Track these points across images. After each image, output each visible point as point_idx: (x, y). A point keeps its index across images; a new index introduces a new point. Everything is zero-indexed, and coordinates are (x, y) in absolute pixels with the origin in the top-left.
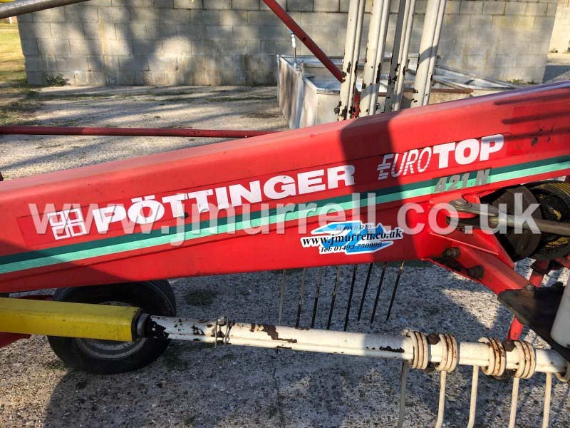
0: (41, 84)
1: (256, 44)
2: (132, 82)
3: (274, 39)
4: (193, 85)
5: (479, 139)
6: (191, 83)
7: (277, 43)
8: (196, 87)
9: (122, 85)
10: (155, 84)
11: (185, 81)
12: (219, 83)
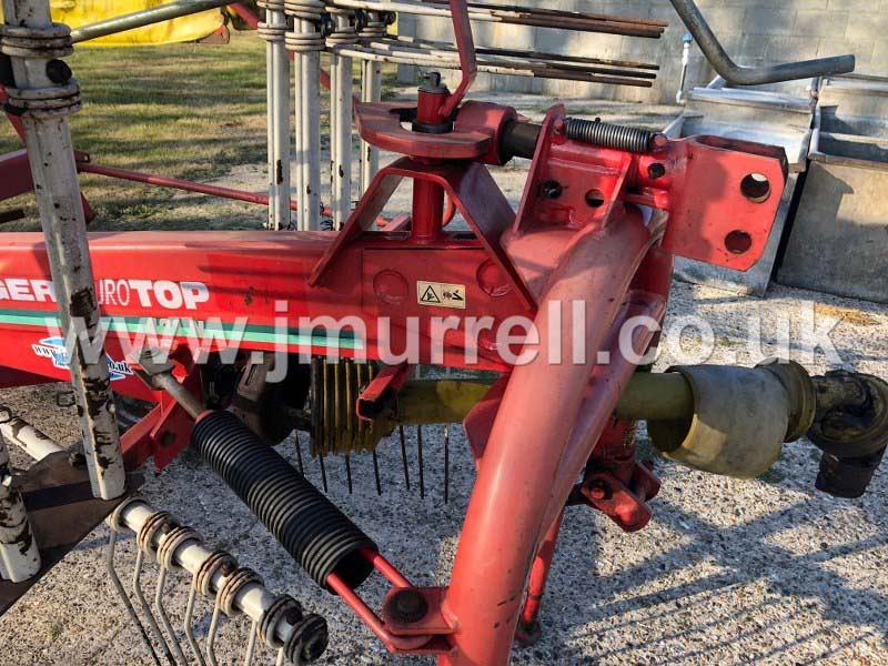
0: (412, 81)
1: (735, 39)
2: (525, 89)
3: (769, 31)
4: (614, 100)
5: (177, 282)
6: (611, 96)
7: (773, 40)
8: (617, 103)
9: (511, 91)
10: (557, 92)
11: (603, 93)
12: (656, 99)
